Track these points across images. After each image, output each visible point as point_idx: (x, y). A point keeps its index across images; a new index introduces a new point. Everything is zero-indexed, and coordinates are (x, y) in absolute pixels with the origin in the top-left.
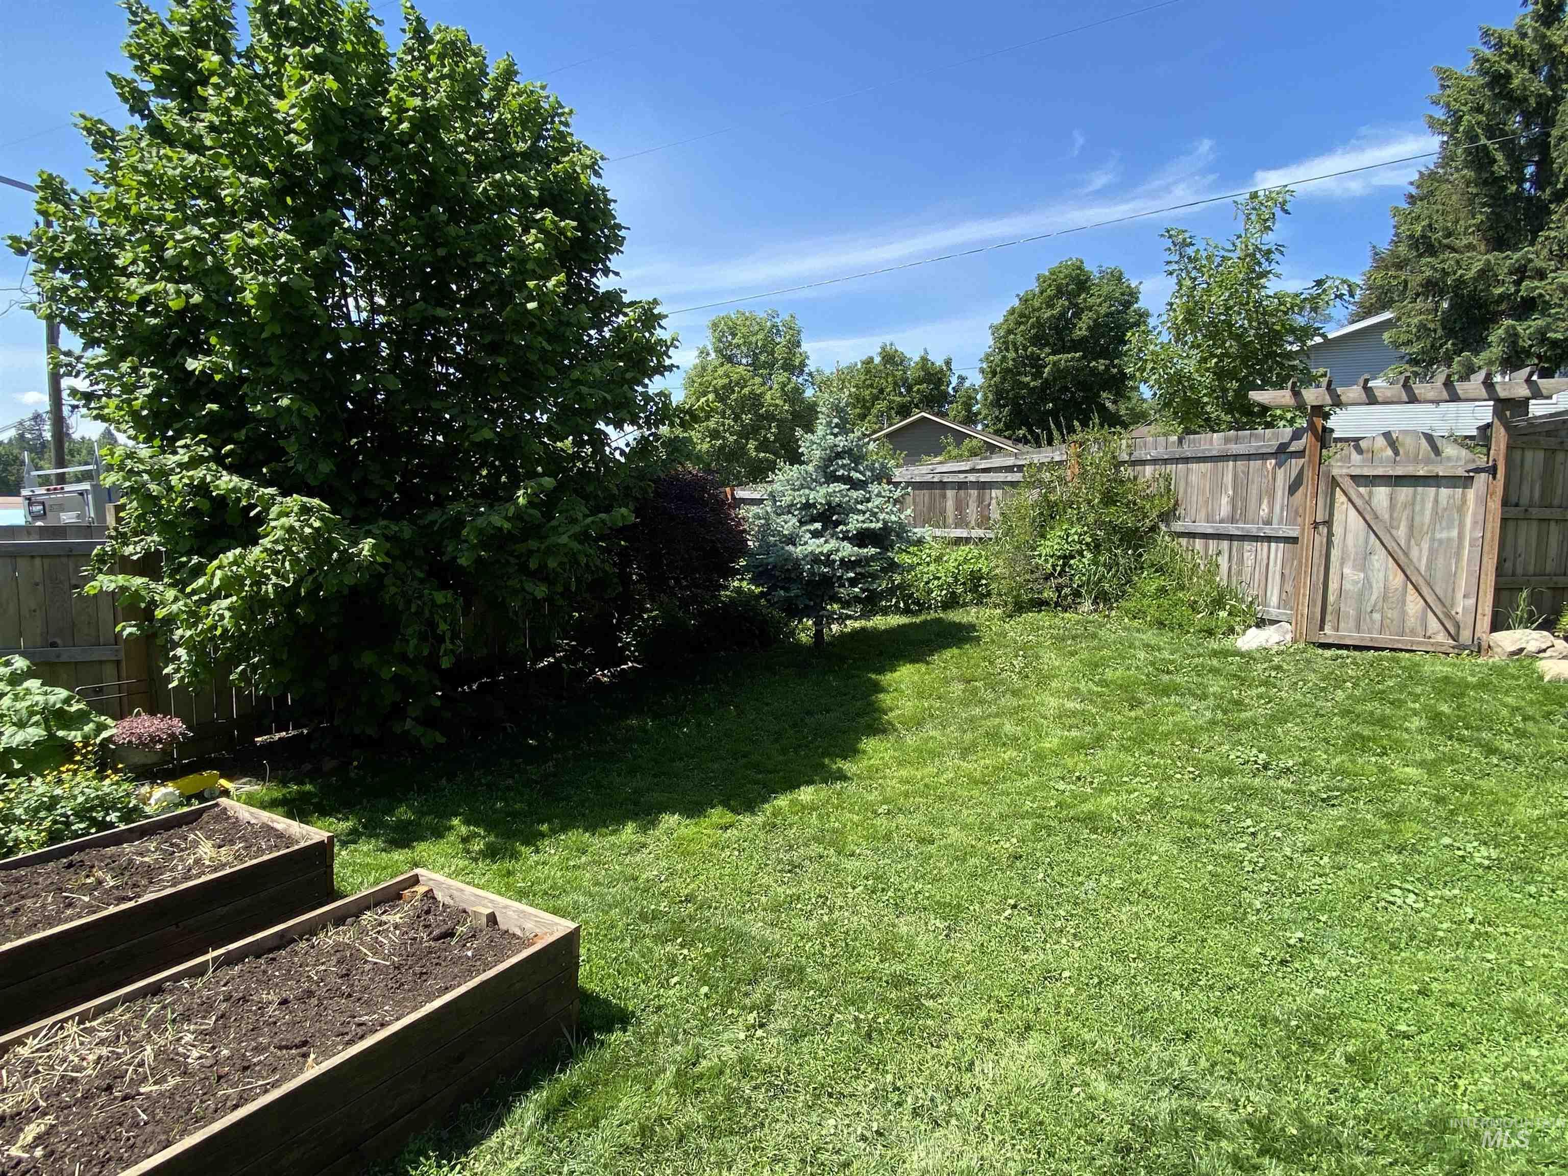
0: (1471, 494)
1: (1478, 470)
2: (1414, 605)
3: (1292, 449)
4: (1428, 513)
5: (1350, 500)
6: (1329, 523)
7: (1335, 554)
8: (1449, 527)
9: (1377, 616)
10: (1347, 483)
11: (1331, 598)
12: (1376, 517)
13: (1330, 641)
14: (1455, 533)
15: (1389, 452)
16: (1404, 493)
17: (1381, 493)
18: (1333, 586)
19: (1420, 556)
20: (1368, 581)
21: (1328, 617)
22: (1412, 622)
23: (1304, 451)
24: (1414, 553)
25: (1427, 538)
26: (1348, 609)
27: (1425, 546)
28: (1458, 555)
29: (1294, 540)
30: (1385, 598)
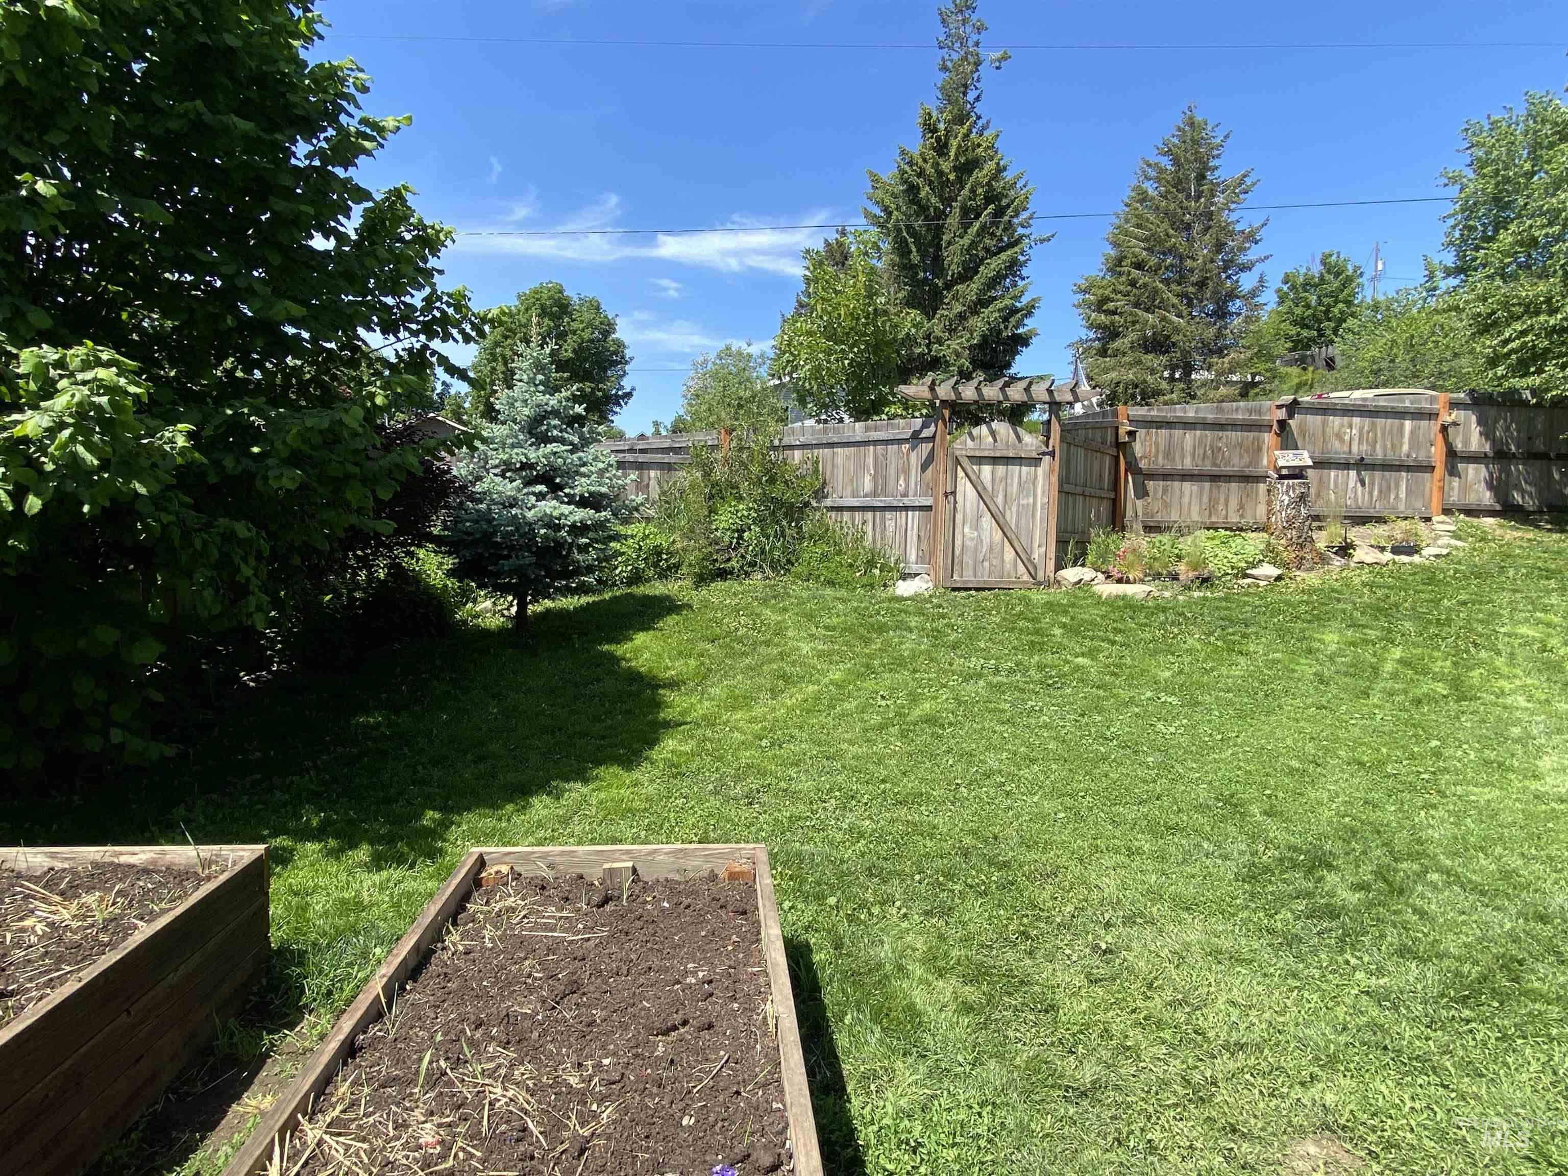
0: (1040, 470)
1: (1044, 454)
2: (1009, 554)
3: (923, 435)
4: (1015, 485)
5: (967, 475)
6: (954, 493)
7: (959, 517)
8: (1028, 496)
9: (986, 564)
10: (965, 462)
11: (957, 553)
12: (985, 488)
13: (958, 585)
14: (1031, 500)
15: (991, 439)
16: (1001, 469)
17: (987, 469)
18: (958, 543)
19: (1011, 517)
20: (980, 540)
21: (956, 568)
22: (1008, 566)
23: (934, 437)
24: (1008, 517)
25: (1015, 503)
26: (968, 560)
27: (1014, 509)
28: (1033, 515)
29: (929, 508)
30: (991, 549)
